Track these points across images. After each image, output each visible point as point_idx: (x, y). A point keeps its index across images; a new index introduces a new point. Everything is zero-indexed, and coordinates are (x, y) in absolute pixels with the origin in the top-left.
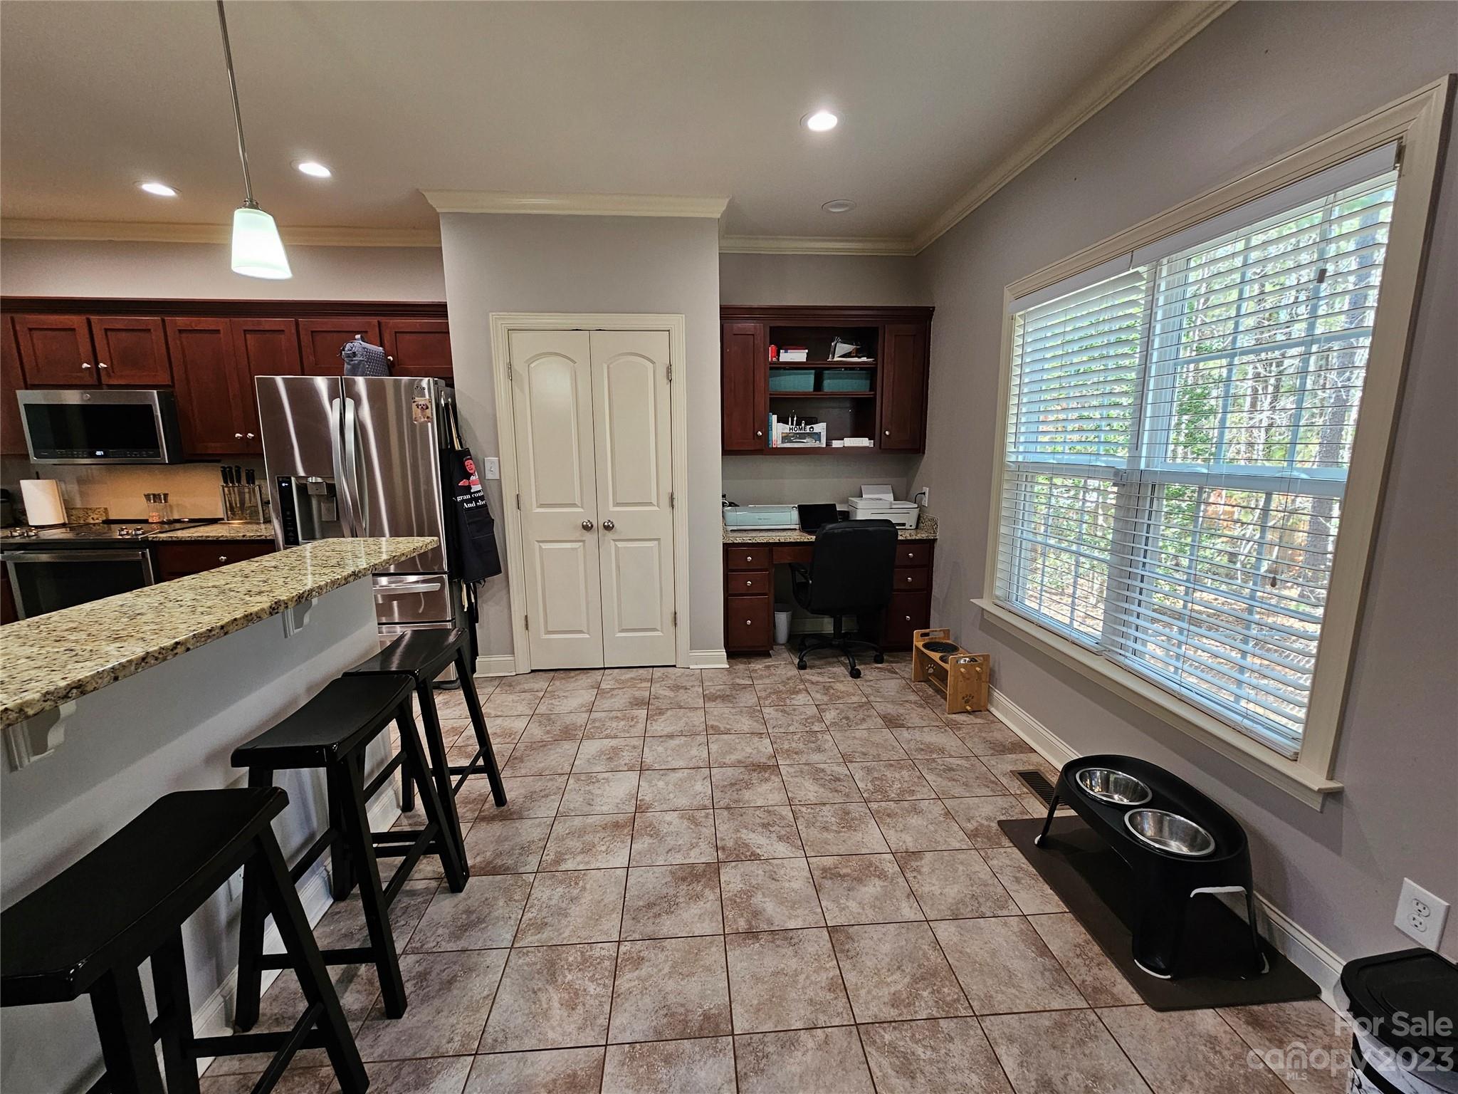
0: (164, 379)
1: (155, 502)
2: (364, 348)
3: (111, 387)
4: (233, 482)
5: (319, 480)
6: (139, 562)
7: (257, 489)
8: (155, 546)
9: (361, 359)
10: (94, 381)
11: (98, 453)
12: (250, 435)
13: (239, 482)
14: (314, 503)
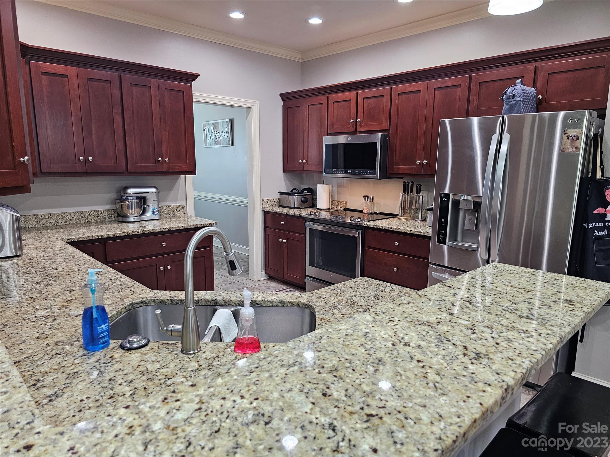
0: (385, 126)
1: (367, 201)
2: (523, 90)
3: (361, 132)
4: (408, 192)
5: (469, 198)
6: (356, 237)
7: (421, 197)
8: (365, 229)
9: (519, 99)
10: (352, 129)
11: (349, 171)
12: (425, 161)
13: (411, 192)
14: (461, 214)
